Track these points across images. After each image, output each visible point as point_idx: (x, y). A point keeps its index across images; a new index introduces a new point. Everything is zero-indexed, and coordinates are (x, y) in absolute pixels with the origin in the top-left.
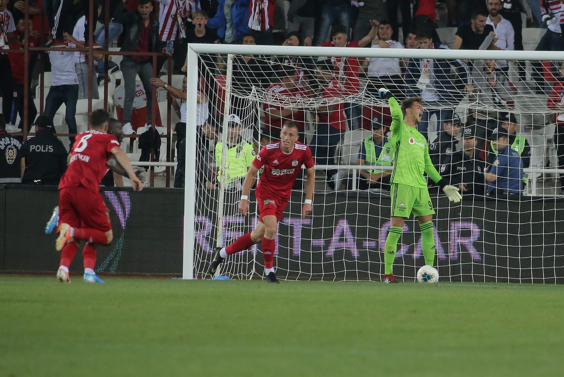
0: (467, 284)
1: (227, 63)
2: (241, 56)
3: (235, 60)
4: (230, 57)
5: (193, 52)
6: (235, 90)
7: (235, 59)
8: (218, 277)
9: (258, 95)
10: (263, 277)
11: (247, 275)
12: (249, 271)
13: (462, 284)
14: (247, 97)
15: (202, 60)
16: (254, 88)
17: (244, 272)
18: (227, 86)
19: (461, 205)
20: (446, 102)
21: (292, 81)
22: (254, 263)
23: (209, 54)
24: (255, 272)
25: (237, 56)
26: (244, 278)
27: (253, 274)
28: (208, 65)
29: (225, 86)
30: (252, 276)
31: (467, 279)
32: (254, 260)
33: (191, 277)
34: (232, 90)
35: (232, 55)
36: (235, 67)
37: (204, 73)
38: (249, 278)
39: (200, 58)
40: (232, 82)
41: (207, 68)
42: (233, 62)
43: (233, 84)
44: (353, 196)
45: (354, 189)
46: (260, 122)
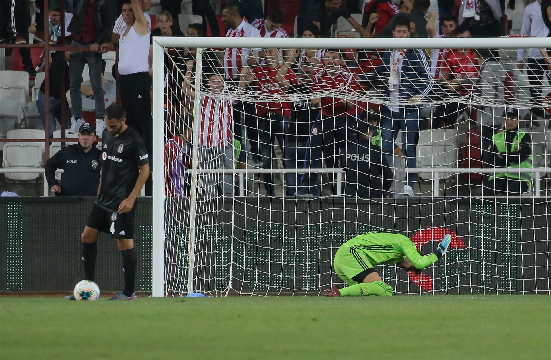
0: (465, 297)
1: (196, 58)
2: (212, 49)
3: (204, 55)
5: (159, 46)
6: (206, 88)
7: (205, 53)
8: (192, 294)
9: (230, 93)
10: (240, 293)
11: (222, 292)
12: (225, 287)
13: (459, 297)
14: (218, 96)
15: (168, 55)
16: (226, 85)
17: (218, 288)
18: (197, 83)
19: (458, 210)
20: (438, 97)
21: (268, 77)
22: (231, 278)
24: (231, 288)
25: (207, 50)
26: (219, 294)
27: (228, 290)
28: (176, 60)
29: (194, 84)
30: (227, 292)
31: (465, 291)
32: (231, 275)
33: (162, 295)
34: (202, 88)
35: (201, 49)
37: (170, 69)
38: (224, 294)
39: (167, 53)
40: (202, 79)
41: (174, 63)
42: (203, 57)
43: (203, 81)
44: (339, 202)
45: (339, 194)
46: (233, 122)
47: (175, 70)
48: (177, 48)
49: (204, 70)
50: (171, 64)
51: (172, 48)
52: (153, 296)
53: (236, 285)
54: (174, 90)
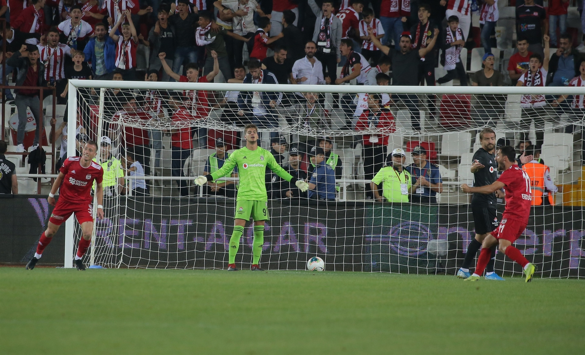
0: (291, 271)
1: (100, 96)
2: (111, 89)
4: (102, 90)
5: (73, 86)
6: (107, 116)
7: (106, 92)
8: (93, 266)
10: (129, 266)
11: (115, 265)
12: (118, 261)
13: (287, 271)
14: (117, 122)
15: (80, 93)
16: (121, 115)
17: (114, 262)
18: (100, 114)
19: (291, 206)
22: (122, 255)
23: (85, 88)
24: (122, 262)
25: (108, 90)
26: (113, 267)
27: (120, 264)
28: (85, 96)
29: (98, 114)
30: (119, 265)
31: (292, 266)
32: (122, 252)
33: (71, 267)
34: (104, 117)
35: (104, 89)
36: (106, 99)
37: (81, 103)
38: (117, 267)
39: (79, 91)
40: (104, 110)
41: (84, 99)
42: (105, 95)
43: (105, 112)
44: (202, 201)
45: (201, 195)
46: (126, 142)
47: (85, 103)
48: (86, 88)
49: (106, 104)
50: (81, 99)
51: (83, 88)
52: (65, 267)
53: (126, 260)
54: (84, 118)
